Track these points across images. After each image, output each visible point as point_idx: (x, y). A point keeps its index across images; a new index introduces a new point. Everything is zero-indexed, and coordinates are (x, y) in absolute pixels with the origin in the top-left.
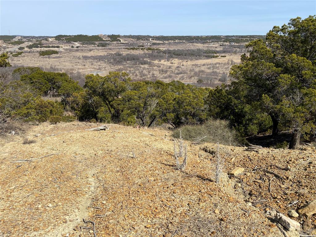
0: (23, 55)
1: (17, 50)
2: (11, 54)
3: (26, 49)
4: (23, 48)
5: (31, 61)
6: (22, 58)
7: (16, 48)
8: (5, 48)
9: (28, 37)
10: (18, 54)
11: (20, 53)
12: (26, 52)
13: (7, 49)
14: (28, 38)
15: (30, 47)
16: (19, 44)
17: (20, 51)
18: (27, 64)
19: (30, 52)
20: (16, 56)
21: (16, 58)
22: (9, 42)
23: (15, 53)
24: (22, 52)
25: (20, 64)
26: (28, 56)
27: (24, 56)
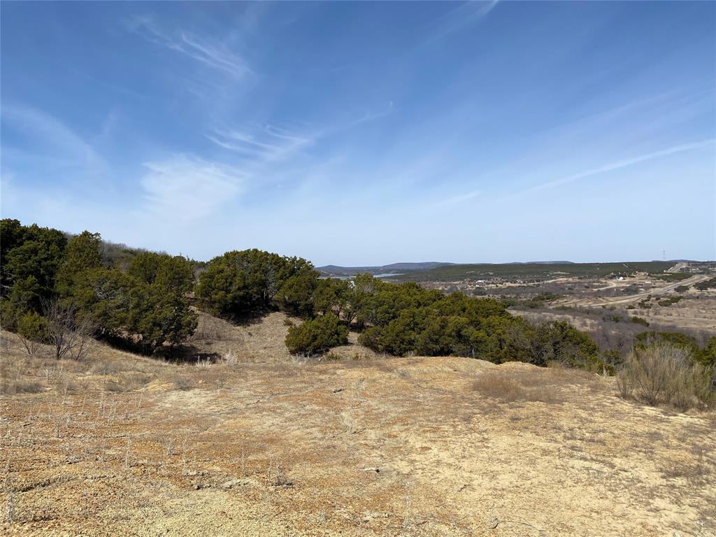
0: (681, 302)
1: (672, 292)
2: (657, 299)
3: (693, 290)
4: (687, 288)
5: (696, 316)
6: (678, 309)
7: (670, 288)
8: (647, 288)
9: (704, 263)
10: (670, 301)
11: (676, 300)
12: (691, 297)
13: (652, 290)
14: (704, 267)
15: (702, 286)
16: (680, 280)
17: (678, 294)
18: (686, 324)
19: (698, 298)
20: (666, 304)
21: (664, 310)
22: (659, 275)
23: (665, 299)
24: (681, 297)
25: (671, 321)
26: (691, 306)
27: (684, 306)
